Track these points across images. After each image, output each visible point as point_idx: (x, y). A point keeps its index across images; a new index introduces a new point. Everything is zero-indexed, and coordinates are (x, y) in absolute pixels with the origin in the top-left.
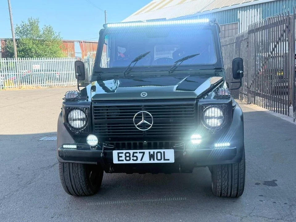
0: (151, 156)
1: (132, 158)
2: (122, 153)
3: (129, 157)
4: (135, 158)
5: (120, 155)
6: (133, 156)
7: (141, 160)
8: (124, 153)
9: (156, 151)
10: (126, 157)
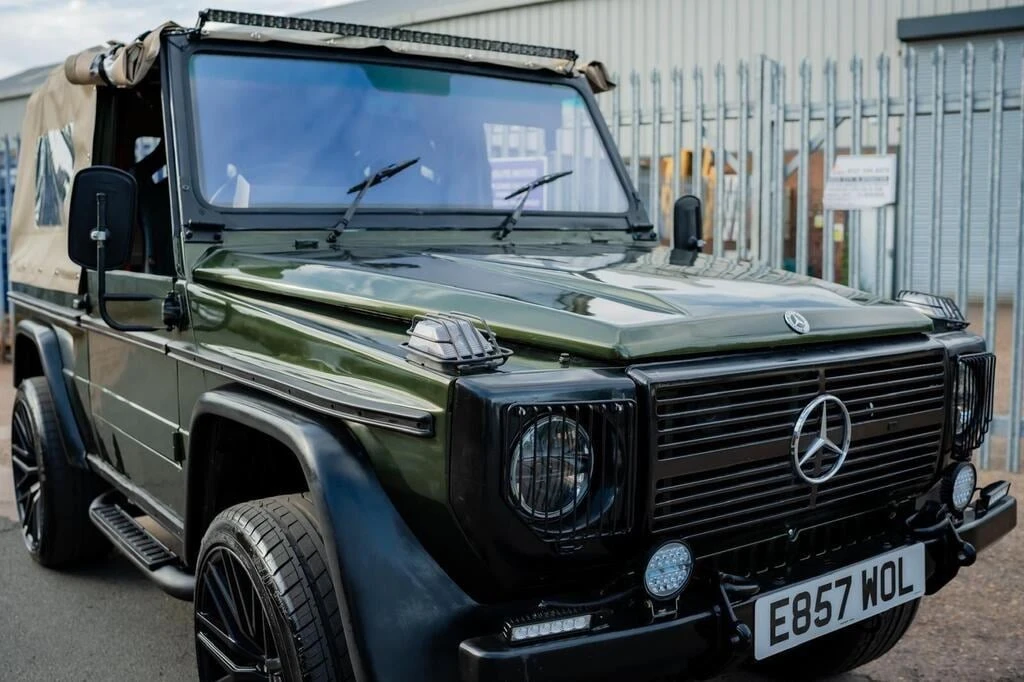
0: (869, 589)
1: (814, 616)
2: (785, 602)
3: (806, 613)
4: (822, 615)
5: (780, 613)
6: (820, 606)
7: (841, 616)
8: (791, 601)
9: (879, 561)
10: (797, 614)
